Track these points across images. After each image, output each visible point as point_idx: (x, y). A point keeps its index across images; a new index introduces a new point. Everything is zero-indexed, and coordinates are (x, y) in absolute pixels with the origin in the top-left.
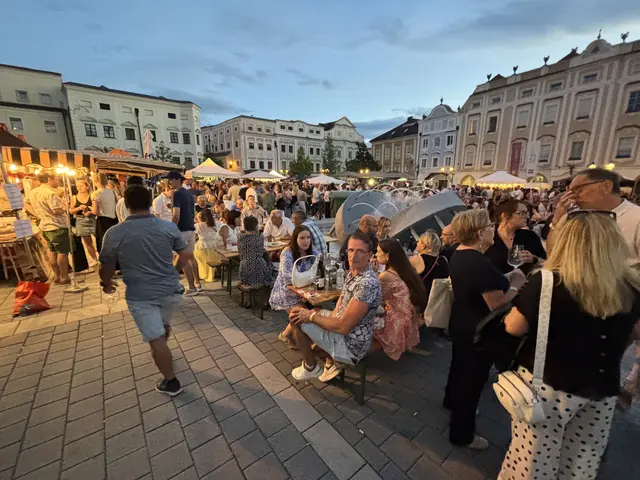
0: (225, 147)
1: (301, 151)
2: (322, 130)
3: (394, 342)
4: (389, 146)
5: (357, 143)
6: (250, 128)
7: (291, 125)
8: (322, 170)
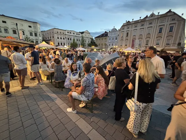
0: (49, 38)
1: (74, 40)
2: (80, 34)
3: (101, 95)
4: (100, 40)
5: (91, 38)
6: (58, 32)
7: (71, 32)
8: (80, 46)
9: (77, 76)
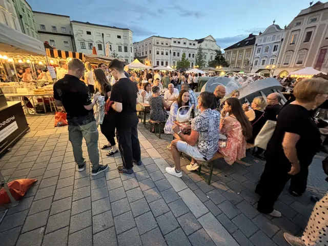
0: (145, 53)
1: (184, 55)
2: (196, 43)
3: (230, 155)
4: (235, 52)
5: (216, 51)
6: (158, 43)
7: (179, 40)
8: (194, 66)
9: (187, 115)
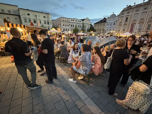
1: (76, 26)
2: (81, 21)
3: (97, 71)
4: (98, 25)
5: (90, 25)
7: (74, 19)
8: (81, 31)
